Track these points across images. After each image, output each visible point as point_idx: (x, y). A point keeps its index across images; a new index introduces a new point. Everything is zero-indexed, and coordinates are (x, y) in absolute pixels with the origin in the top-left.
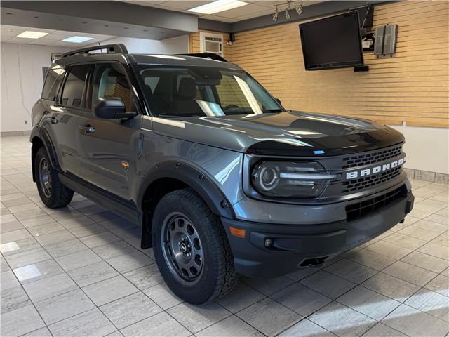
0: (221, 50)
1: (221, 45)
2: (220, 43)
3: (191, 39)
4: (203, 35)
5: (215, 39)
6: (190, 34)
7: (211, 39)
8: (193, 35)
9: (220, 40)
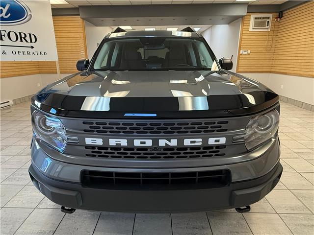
0: (268, 25)
1: (268, 22)
2: (268, 20)
3: (243, 20)
4: (253, 16)
5: (263, 18)
6: (242, 17)
7: (261, 18)
8: (245, 17)
9: (268, 18)
